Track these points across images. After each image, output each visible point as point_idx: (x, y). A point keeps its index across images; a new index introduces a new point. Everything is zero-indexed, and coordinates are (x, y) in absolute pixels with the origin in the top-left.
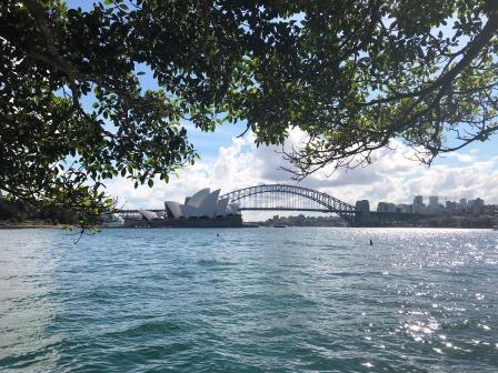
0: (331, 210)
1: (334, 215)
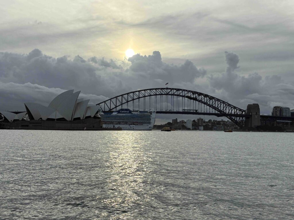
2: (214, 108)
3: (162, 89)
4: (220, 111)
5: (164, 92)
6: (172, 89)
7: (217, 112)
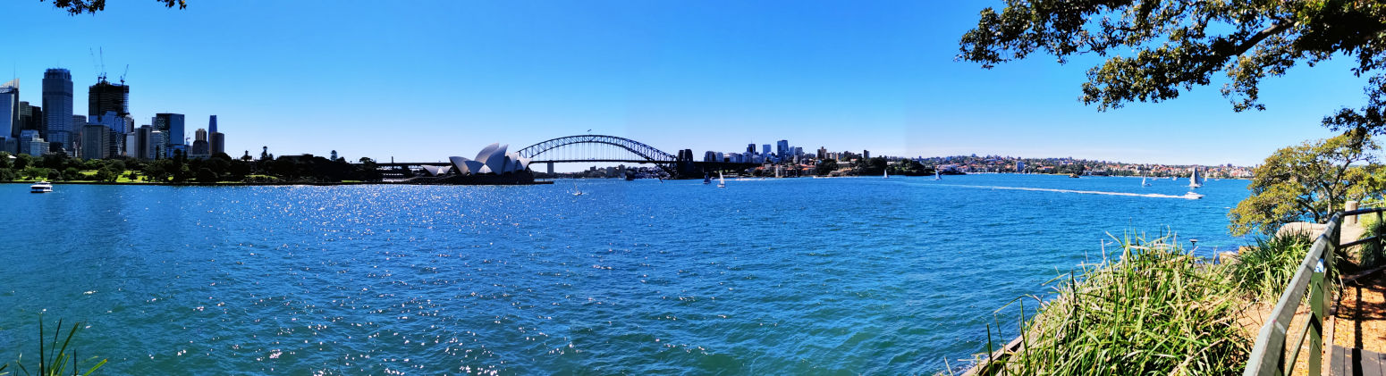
0: (649, 160)
1: (653, 165)
2: (641, 155)
3: (584, 136)
4: (647, 158)
5: (587, 139)
6: (595, 136)
7: (644, 159)
